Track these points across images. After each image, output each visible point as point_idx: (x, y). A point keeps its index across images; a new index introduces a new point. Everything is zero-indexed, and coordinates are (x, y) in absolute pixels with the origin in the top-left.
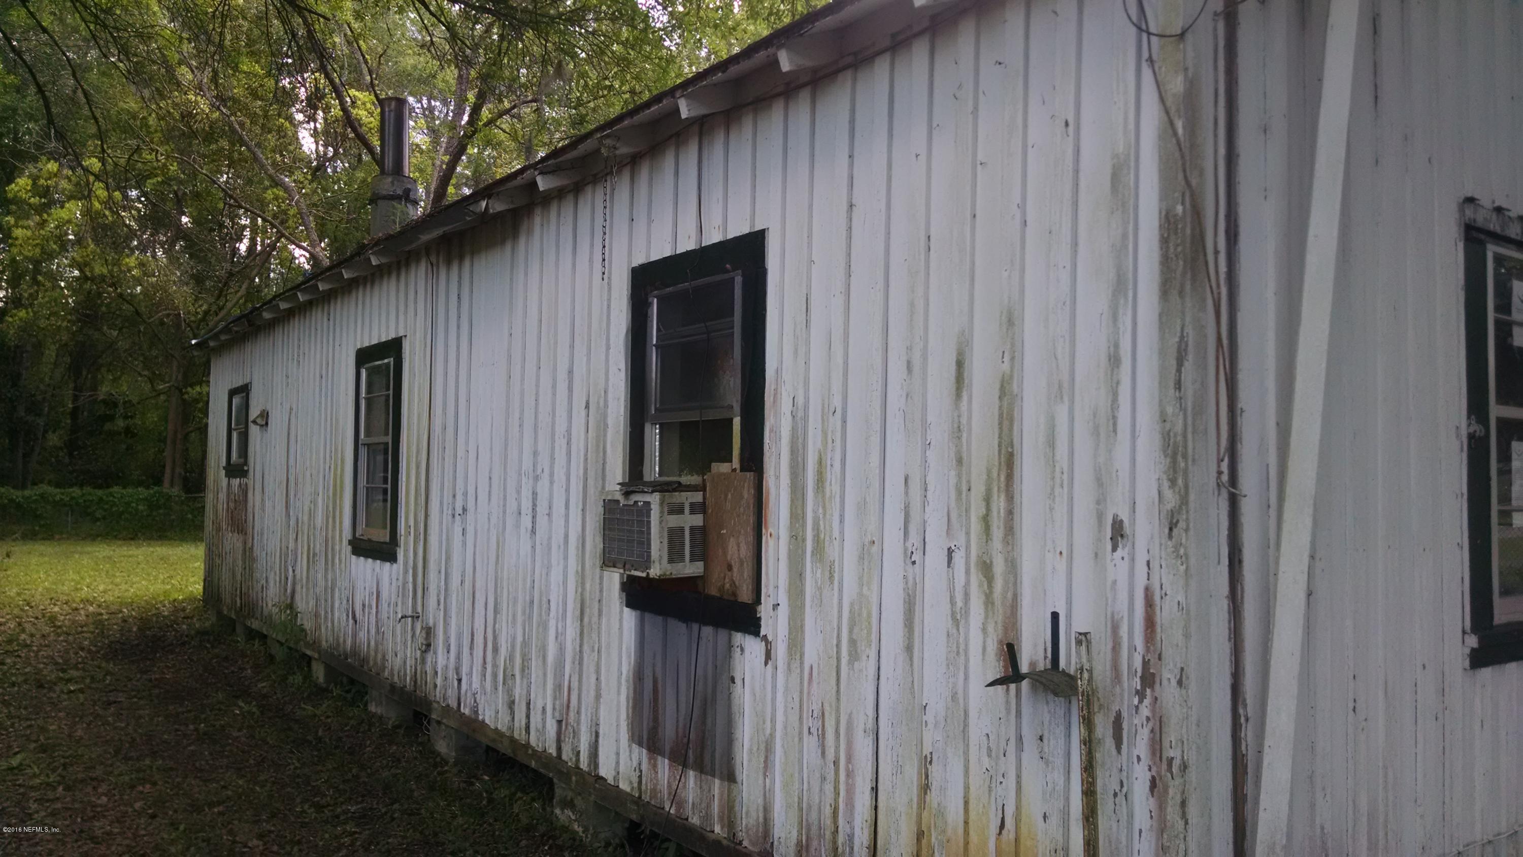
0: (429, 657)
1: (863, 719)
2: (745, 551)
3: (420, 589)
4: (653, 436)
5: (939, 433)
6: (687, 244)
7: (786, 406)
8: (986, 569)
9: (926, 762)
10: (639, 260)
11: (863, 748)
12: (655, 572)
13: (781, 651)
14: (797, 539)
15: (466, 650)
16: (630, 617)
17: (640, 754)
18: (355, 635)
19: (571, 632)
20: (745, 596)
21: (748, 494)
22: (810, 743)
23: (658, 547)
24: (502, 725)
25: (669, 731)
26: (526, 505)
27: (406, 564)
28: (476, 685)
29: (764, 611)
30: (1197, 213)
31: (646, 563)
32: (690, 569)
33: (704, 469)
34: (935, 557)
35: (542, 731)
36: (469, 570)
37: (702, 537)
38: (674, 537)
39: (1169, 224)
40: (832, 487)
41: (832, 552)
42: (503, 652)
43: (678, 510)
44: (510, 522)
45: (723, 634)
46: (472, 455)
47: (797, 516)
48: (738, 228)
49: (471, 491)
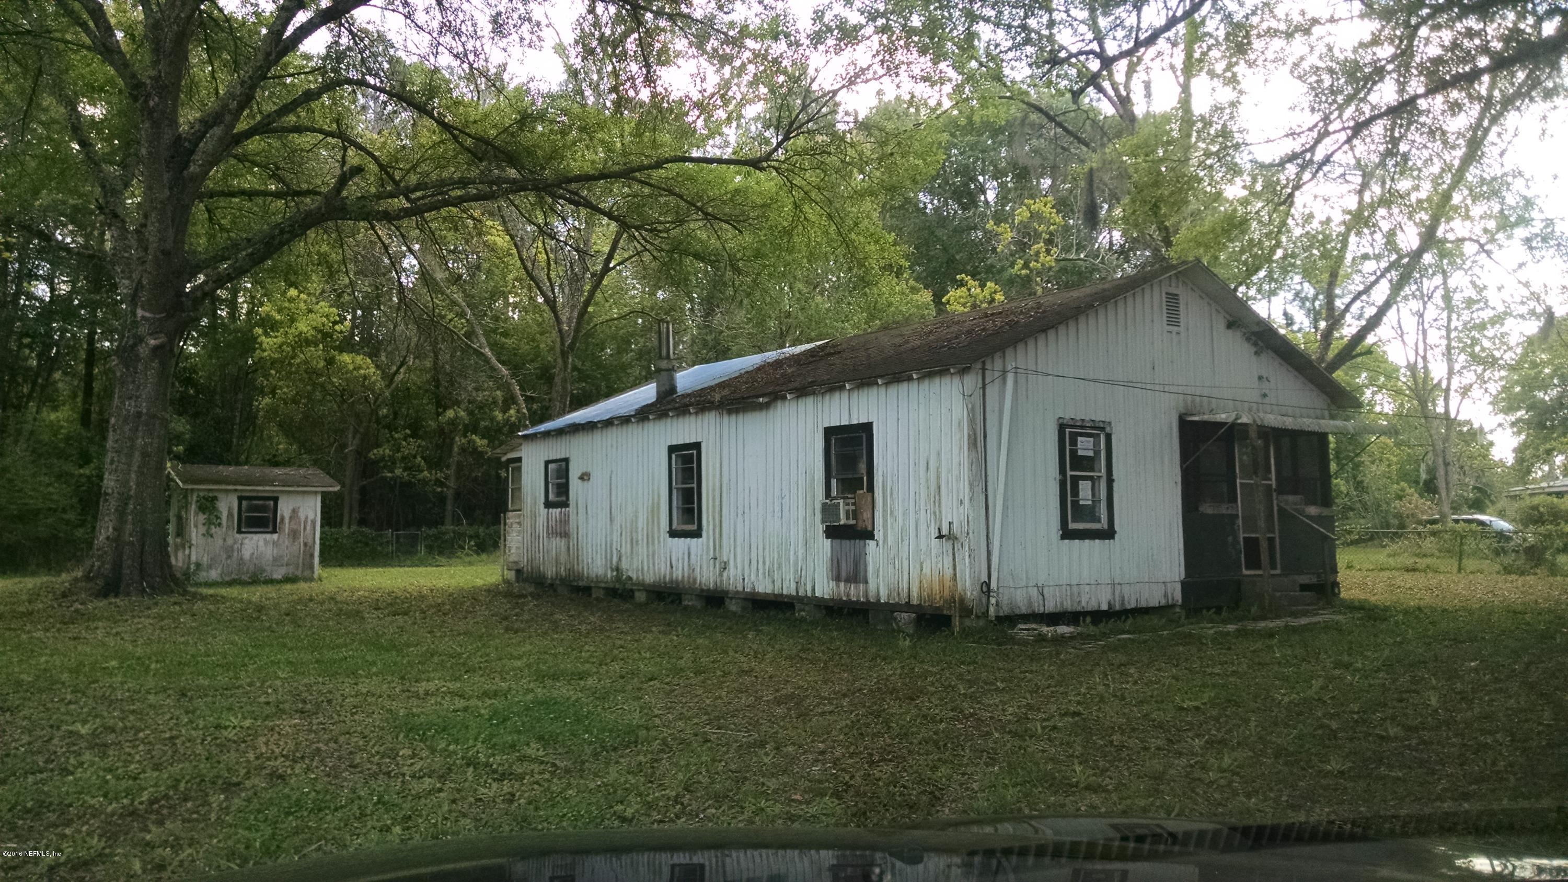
0: (725, 574)
1: (905, 556)
2: (869, 515)
3: (718, 545)
4: (834, 482)
5: (923, 481)
6: (845, 422)
7: (880, 473)
8: (935, 513)
9: (922, 564)
10: (827, 425)
11: (905, 563)
12: (842, 523)
13: (881, 543)
14: (885, 511)
15: (747, 567)
16: (828, 542)
17: (833, 584)
18: (671, 573)
19: (801, 552)
20: (870, 528)
21: (869, 499)
22: (891, 566)
23: (842, 515)
24: (769, 591)
25: (844, 574)
26: (777, 509)
27: (708, 538)
28: (753, 577)
29: (876, 532)
30: (975, 434)
31: (839, 520)
32: (852, 522)
33: (855, 492)
34: (923, 512)
35: (789, 588)
36: (747, 536)
37: (854, 512)
38: (847, 512)
39: (969, 436)
40: (895, 496)
41: (896, 513)
42: (767, 563)
43: (848, 504)
44: (769, 517)
45: (862, 542)
46: (747, 491)
47: (885, 504)
48: (863, 420)
49: (747, 505)
